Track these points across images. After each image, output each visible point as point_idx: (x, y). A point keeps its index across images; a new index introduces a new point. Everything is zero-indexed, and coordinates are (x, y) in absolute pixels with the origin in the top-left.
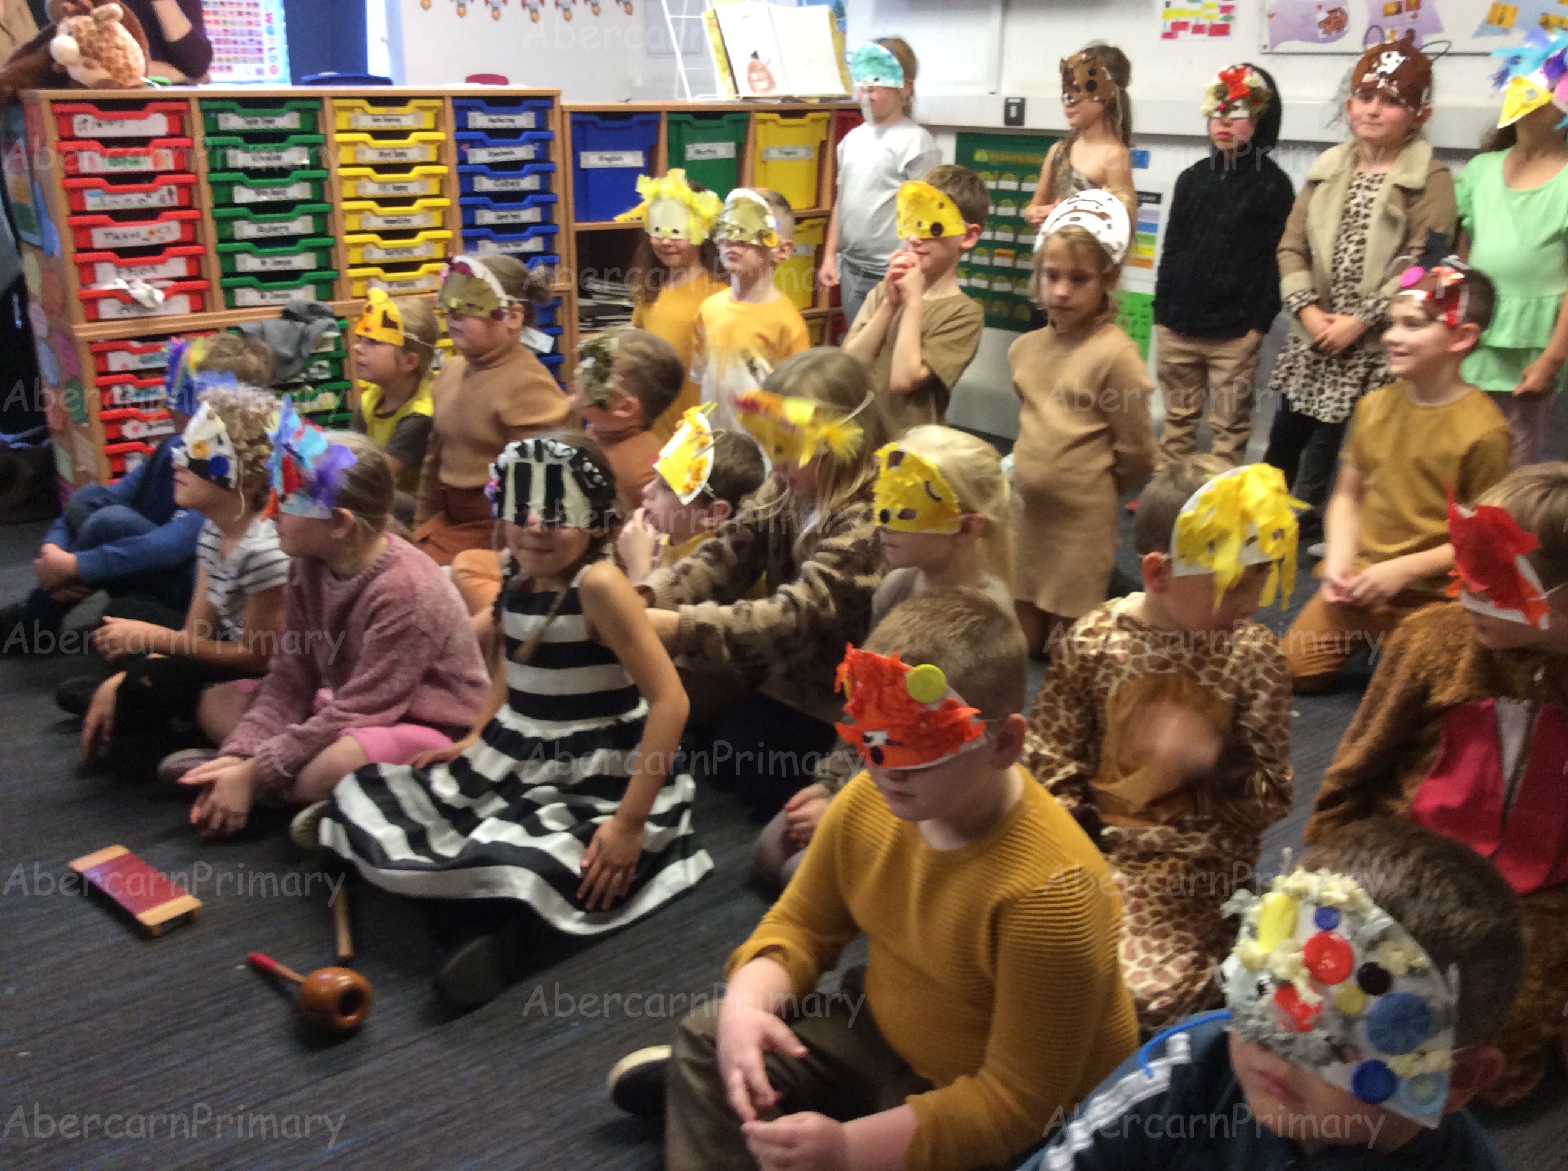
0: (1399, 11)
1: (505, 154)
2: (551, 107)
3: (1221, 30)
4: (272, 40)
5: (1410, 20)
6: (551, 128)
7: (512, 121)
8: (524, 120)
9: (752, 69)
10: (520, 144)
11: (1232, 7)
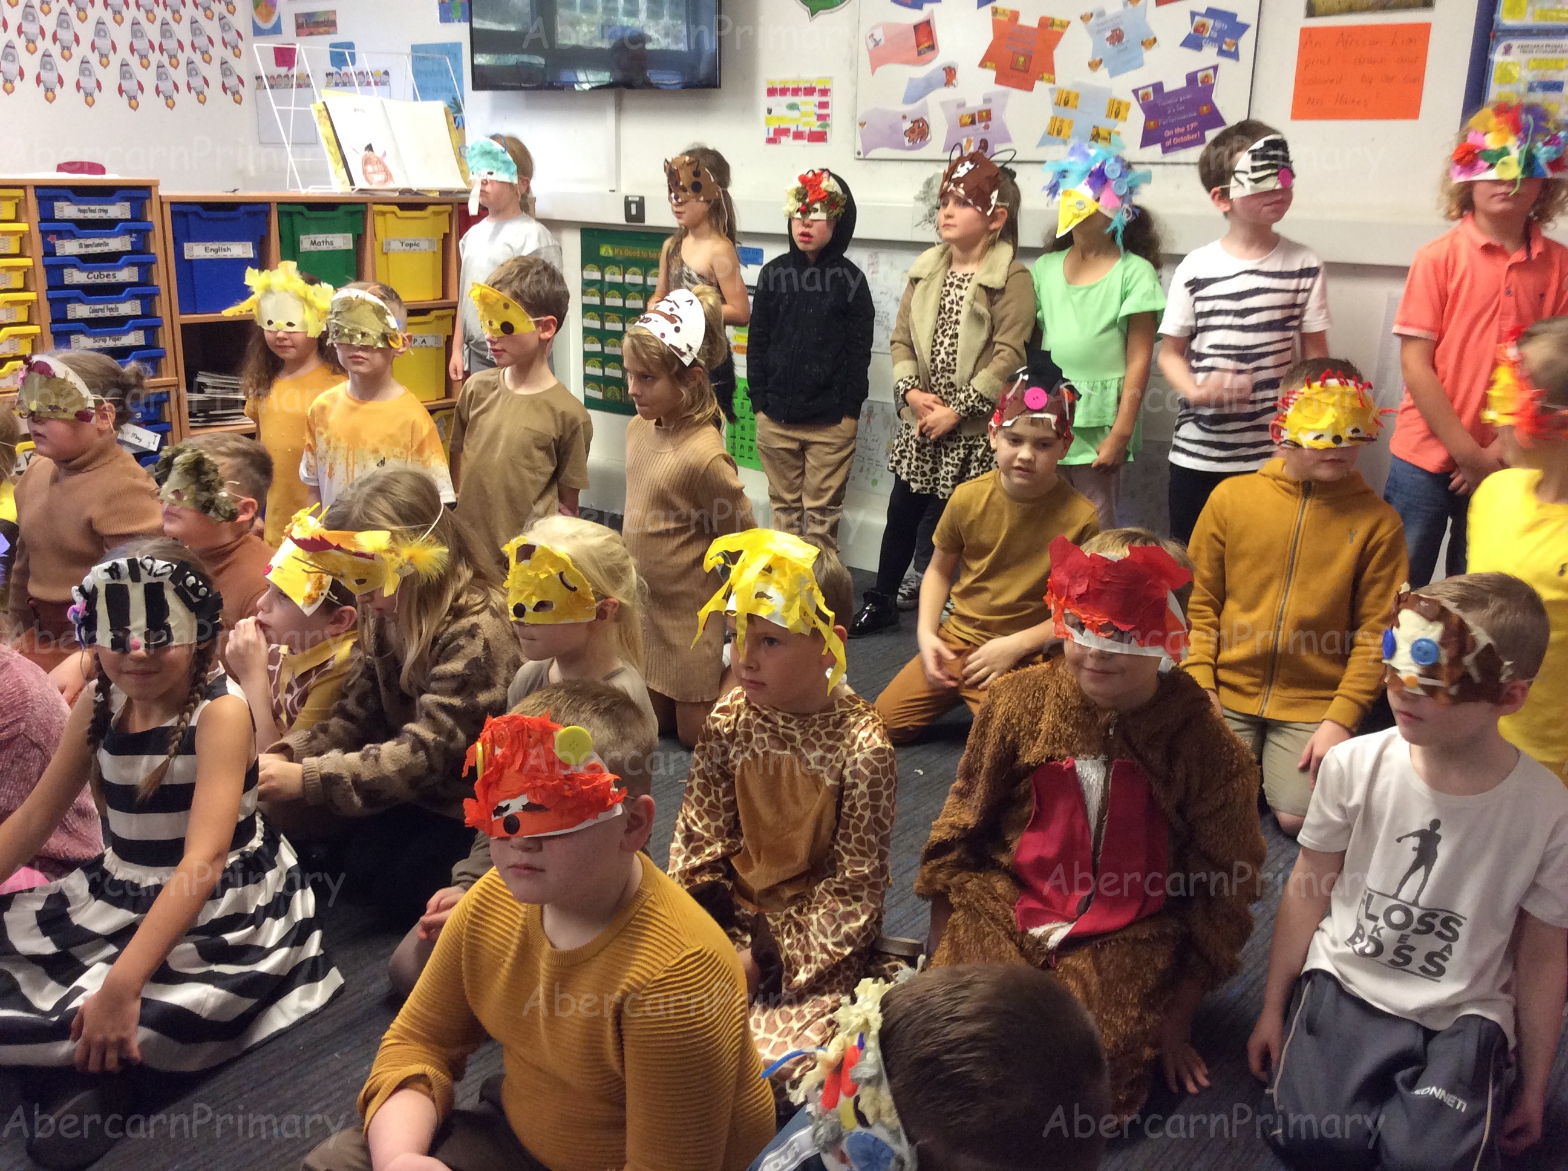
0: (973, 122)
1: (98, 245)
2: (148, 198)
3: (818, 137)
5: (982, 130)
6: (149, 219)
7: (106, 211)
8: (118, 210)
9: (366, 161)
10: (116, 235)
11: (828, 115)
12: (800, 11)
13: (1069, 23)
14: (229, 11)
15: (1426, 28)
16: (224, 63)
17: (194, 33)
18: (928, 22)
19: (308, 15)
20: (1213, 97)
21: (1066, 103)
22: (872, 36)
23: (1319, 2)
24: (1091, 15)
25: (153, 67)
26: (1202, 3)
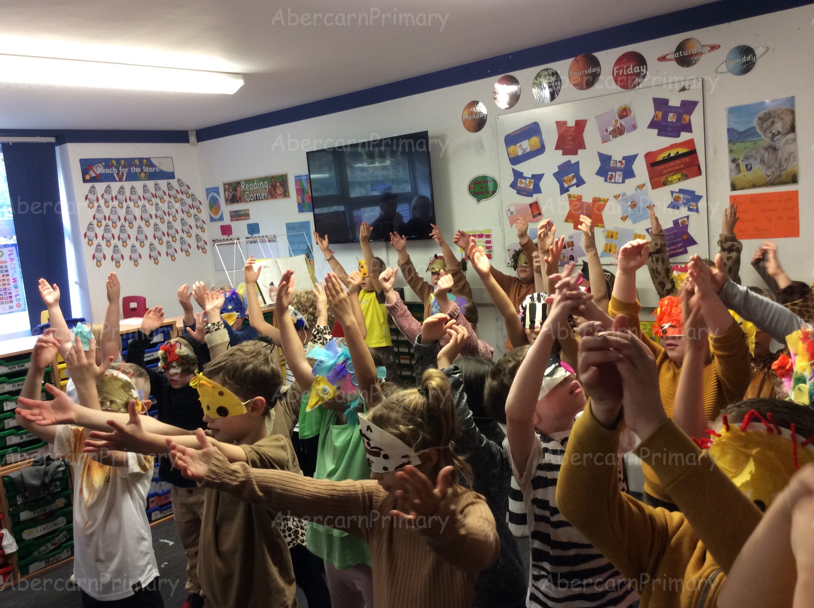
0: (567, 247)
4: (17, 291)
5: (570, 251)
9: (271, 291)
11: (491, 247)
12: (472, 200)
13: (608, 200)
14: (198, 212)
15: (796, 193)
16: (197, 236)
17: (183, 225)
18: (536, 202)
19: (236, 212)
20: (689, 231)
21: (612, 237)
22: (509, 210)
23: (737, 183)
24: (619, 195)
25: (165, 244)
26: (676, 187)
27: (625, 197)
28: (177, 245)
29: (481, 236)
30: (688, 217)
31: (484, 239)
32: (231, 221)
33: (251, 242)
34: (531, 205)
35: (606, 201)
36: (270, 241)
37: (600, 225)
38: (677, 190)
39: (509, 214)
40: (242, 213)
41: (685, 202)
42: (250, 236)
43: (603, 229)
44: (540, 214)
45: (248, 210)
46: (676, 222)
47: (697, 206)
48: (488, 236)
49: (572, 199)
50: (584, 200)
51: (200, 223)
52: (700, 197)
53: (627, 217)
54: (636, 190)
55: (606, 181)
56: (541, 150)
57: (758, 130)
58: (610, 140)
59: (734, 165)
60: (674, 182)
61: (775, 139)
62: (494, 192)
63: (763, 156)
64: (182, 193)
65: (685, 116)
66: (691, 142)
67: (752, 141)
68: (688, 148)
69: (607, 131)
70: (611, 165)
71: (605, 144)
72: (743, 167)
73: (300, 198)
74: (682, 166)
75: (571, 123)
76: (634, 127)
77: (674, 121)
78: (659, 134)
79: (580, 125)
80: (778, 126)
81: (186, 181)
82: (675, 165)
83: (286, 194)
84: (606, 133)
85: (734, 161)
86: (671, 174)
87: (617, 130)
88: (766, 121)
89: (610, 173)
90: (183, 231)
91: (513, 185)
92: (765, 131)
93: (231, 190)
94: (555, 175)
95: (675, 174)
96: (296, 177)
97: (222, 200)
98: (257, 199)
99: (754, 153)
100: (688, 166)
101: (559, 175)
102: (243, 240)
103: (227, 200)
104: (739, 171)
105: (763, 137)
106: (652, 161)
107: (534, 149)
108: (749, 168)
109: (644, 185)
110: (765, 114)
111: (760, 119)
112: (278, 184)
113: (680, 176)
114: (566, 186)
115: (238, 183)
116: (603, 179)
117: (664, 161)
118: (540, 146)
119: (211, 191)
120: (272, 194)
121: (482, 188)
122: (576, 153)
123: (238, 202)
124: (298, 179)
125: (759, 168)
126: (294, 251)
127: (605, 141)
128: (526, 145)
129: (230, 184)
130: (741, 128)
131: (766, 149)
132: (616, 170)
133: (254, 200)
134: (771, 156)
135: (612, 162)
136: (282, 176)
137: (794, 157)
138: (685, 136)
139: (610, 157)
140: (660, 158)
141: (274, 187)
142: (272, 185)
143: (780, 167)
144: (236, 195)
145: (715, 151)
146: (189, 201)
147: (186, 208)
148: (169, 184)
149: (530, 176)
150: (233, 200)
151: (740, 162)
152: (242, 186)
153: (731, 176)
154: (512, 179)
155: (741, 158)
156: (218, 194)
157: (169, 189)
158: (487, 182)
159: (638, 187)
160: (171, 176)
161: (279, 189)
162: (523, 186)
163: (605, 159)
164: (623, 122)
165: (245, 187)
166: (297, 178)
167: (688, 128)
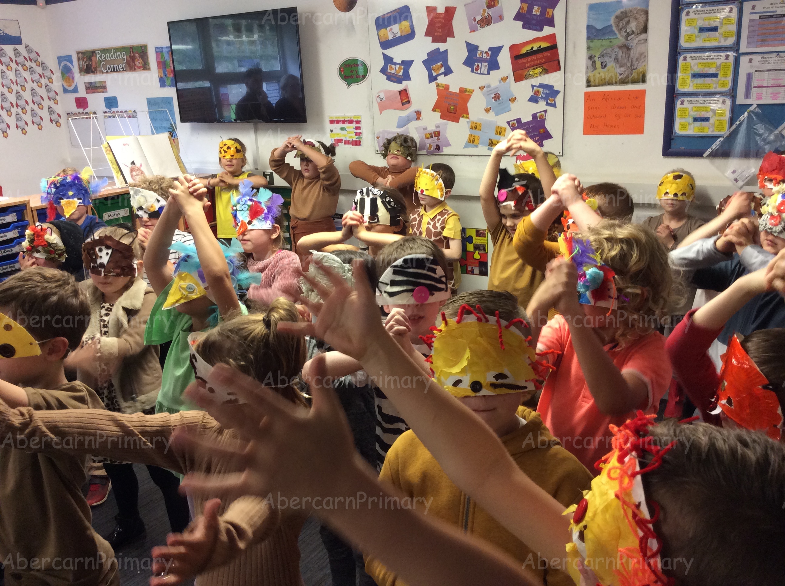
0: (432, 137)
1: (2, 237)
2: (26, 209)
3: (357, 143)
5: (436, 141)
6: (26, 219)
7: (4, 219)
8: (10, 218)
9: (132, 170)
10: (10, 231)
11: (360, 133)
12: (343, 84)
13: (474, 90)
14: (50, 82)
15: (643, 92)
16: (50, 108)
17: (33, 95)
18: (405, 90)
19: (91, 83)
20: (546, 125)
21: (476, 128)
22: (379, 96)
23: (592, 79)
24: (484, 87)
25: (14, 115)
26: (536, 81)
27: (489, 89)
28: (28, 117)
29: (351, 122)
30: (545, 111)
31: (354, 125)
32: (87, 93)
33: (110, 117)
34: (400, 92)
35: (472, 91)
36: (130, 117)
37: (465, 115)
38: (538, 85)
39: (379, 100)
40: (98, 85)
41: (544, 96)
42: (107, 110)
43: (468, 120)
44: (409, 102)
45: (105, 82)
46: (534, 116)
47: (554, 100)
48: (358, 122)
49: (439, 88)
50: (451, 90)
51: (52, 94)
52: (558, 92)
53: (490, 108)
54: (500, 82)
55: (472, 71)
56: (410, 36)
57: (614, 29)
58: (477, 30)
59: (590, 62)
60: (535, 76)
61: (629, 38)
62: (364, 77)
63: (617, 55)
64: (31, 60)
65: (548, 10)
66: (552, 37)
67: (608, 39)
68: (550, 43)
69: (475, 20)
70: (478, 56)
71: (473, 33)
72: (598, 64)
73: (161, 71)
74: (544, 60)
75: (441, 10)
76: (501, 18)
77: (539, 14)
78: (524, 27)
79: (450, 12)
80: (633, 26)
81: (35, 47)
82: (537, 60)
83: (145, 66)
84: (474, 22)
85: (591, 57)
86: (533, 68)
87: (485, 20)
88: (622, 20)
89: (476, 64)
90: (34, 103)
91: (383, 71)
92: (620, 30)
93: (85, 60)
94: (424, 62)
95: (537, 68)
96: (156, 48)
97: (75, 69)
98: (114, 71)
99: (609, 51)
100: (548, 60)
101: (428, 63)
102: (100, 115)
103: (81, 70)
104: (595, 68)
105: (618, 36)
106: (516, 53)
107: (404, 34)
108: (604, 66)
109: (507, 77)
110: (622, 12)
111: (617, 17)
112: (137, 55)
113: (541, 70)
114: (434, 74)
115: (93, 52)
116: (470, 69)
117: (527, 54)
118: (410, 32)
119: (63, 59)
120: (131, 66)
121: (352, 71)
122: (445, 41)
123: (93, 72)
124: (159, 51)
125: (612, 67)
126: (157, 129)
127: (473, 30)
128: (396, 30)
129: (83, 53)
130: (599, 26)
131: (620, 47)
132: (482, 60)
133: (111, 71)
134: (624, 55)
135: (479, 52)
136: (142, 46)
137: (645, 57)
138: (547, 31)
139: (477, 47)
140: (524, 51)
141: (132, 58)
142: (130, 56)
143: (631, 66)
144: (91, 65)
145: (574, 47)
146: (39, 70)
147: (36, 77)
148: (15, 50)
149: (400, 62)
150: (88, 70)
151: (596, 59)
152: (98, 56)
153: (587, 73)
154: (382, 64)
155: (597, 55)
156: (71, 63)
157: (16, 56)
158: (358, 65)
159: (501, 79)
160: (17, 41)
161: (138, 60)
162: (393, 72)
163: (472, 49)
164: (491, 11)
165: (101, 56)
166: (157, 50)
167: (551, 22)
